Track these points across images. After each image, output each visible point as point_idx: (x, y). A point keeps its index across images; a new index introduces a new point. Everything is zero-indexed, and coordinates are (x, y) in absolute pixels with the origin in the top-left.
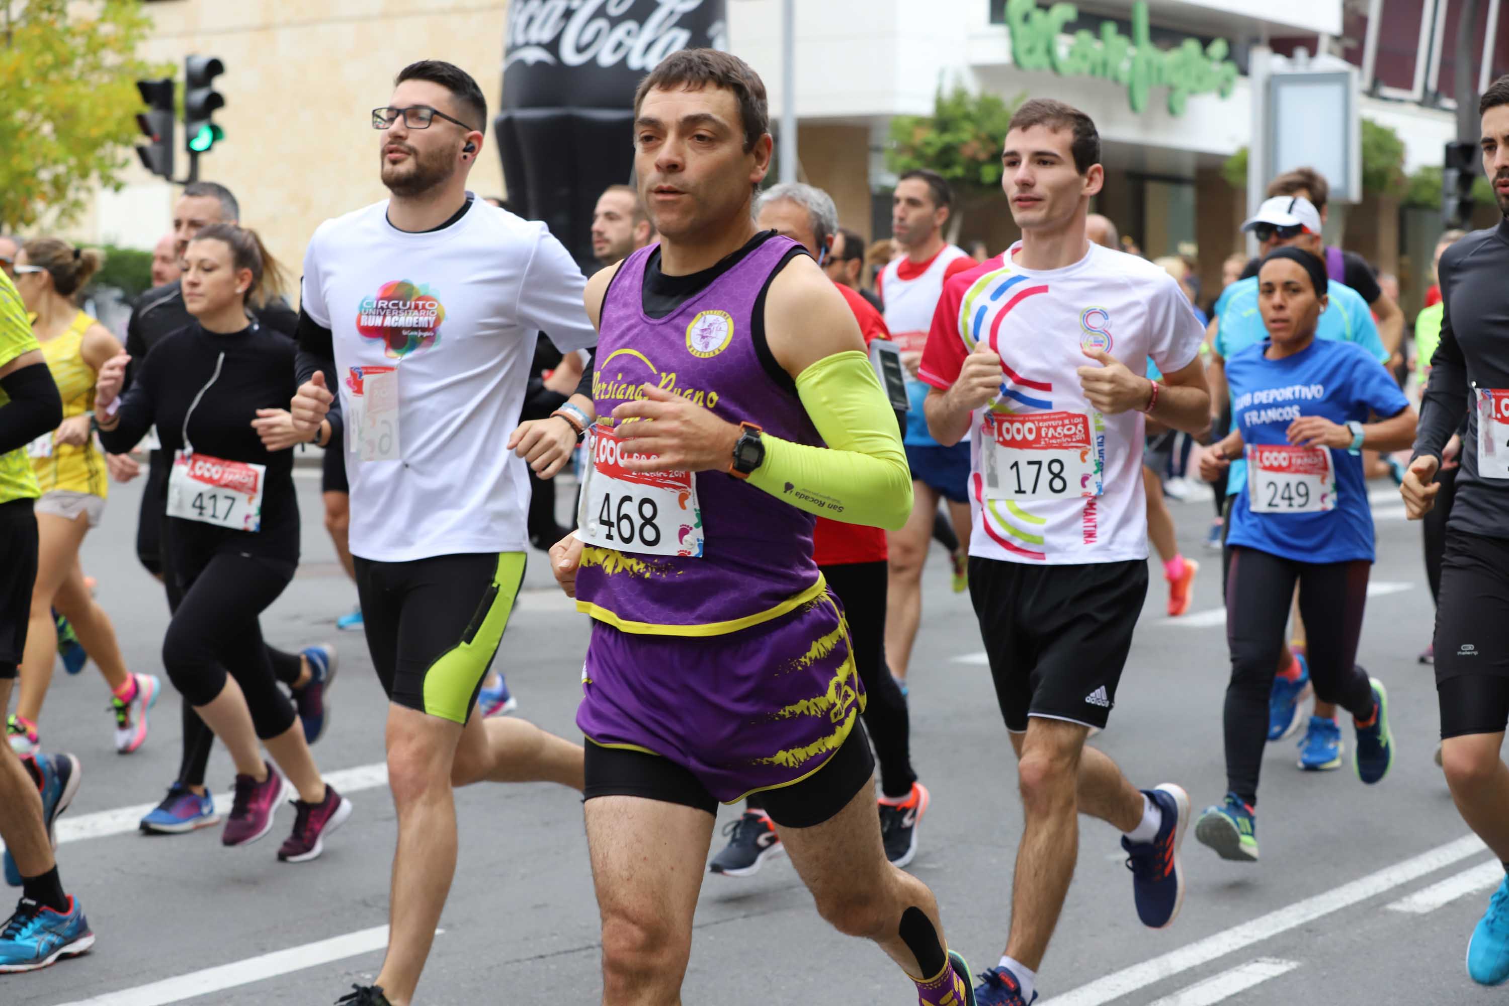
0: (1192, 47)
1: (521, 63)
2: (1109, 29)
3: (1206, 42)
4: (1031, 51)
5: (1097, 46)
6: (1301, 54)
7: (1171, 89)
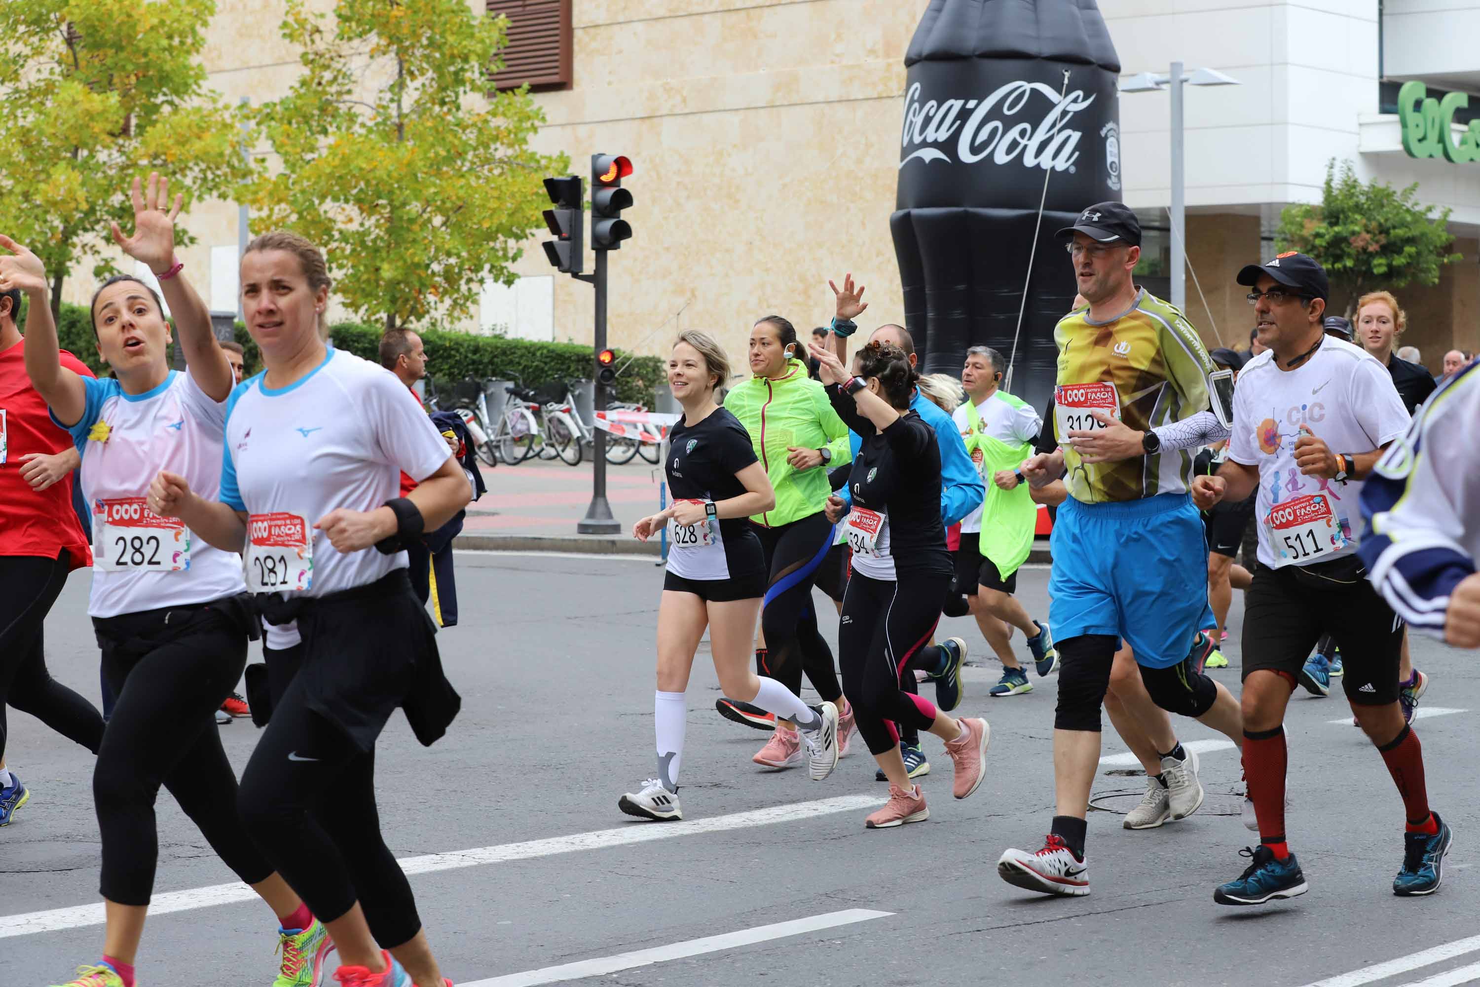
1: (918, 161)
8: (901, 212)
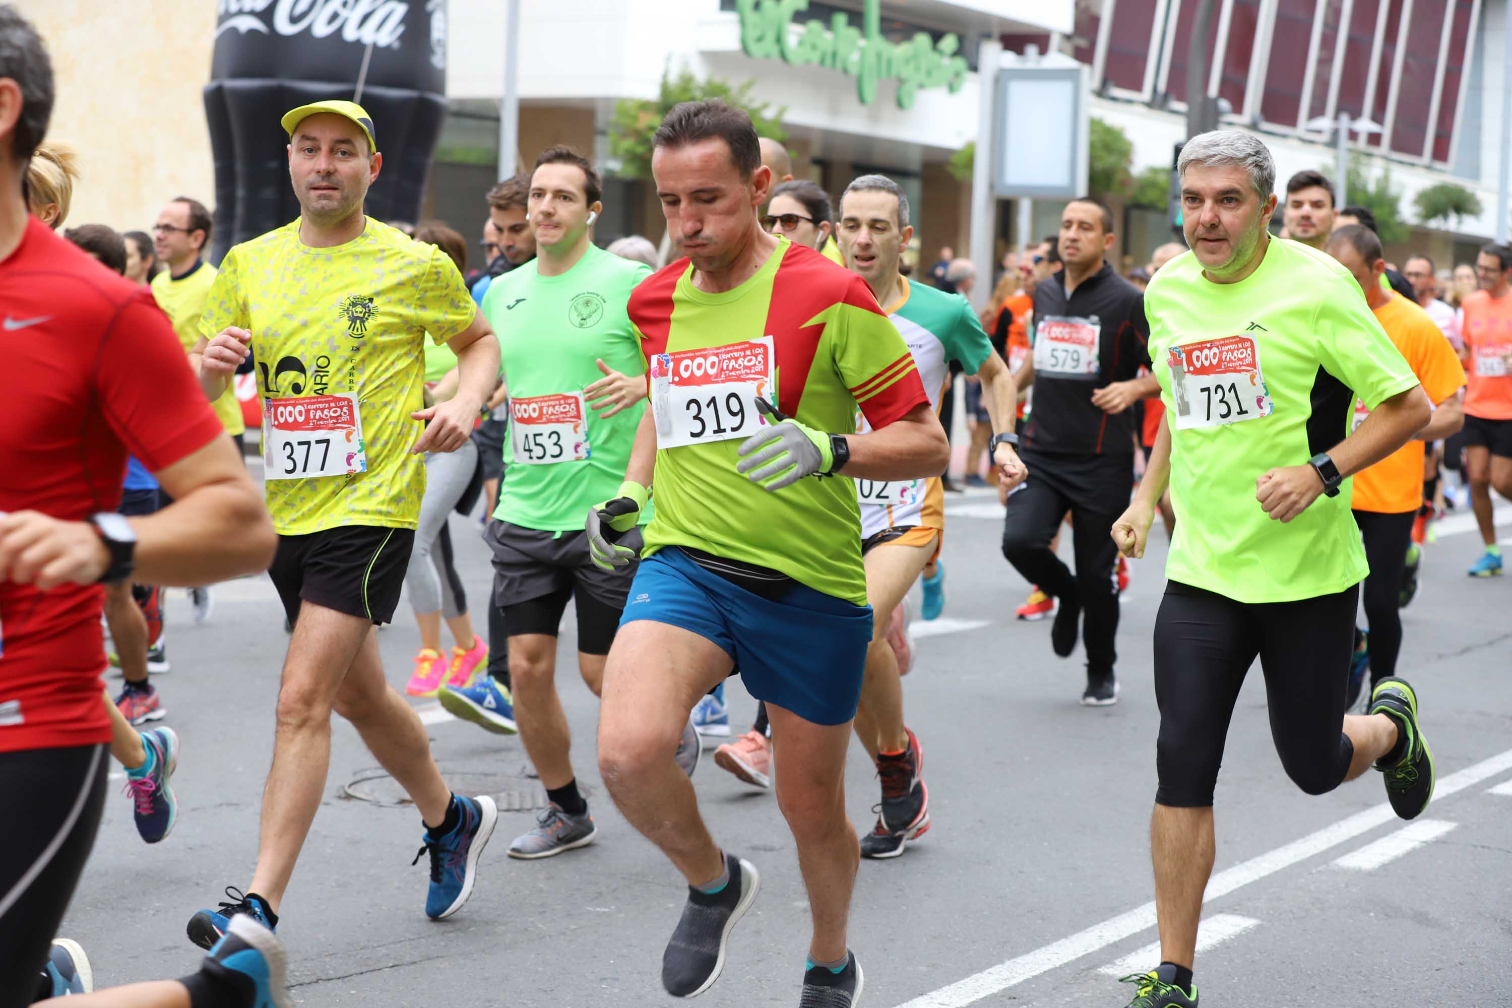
0: (922, 40)
1: (234, 31)
2: (840, 19)
3: (937, 37)
4: (760, 39)
5: (828, 36)
6: (1032, 50)
7: (901, 81)
8: (214, 84)
